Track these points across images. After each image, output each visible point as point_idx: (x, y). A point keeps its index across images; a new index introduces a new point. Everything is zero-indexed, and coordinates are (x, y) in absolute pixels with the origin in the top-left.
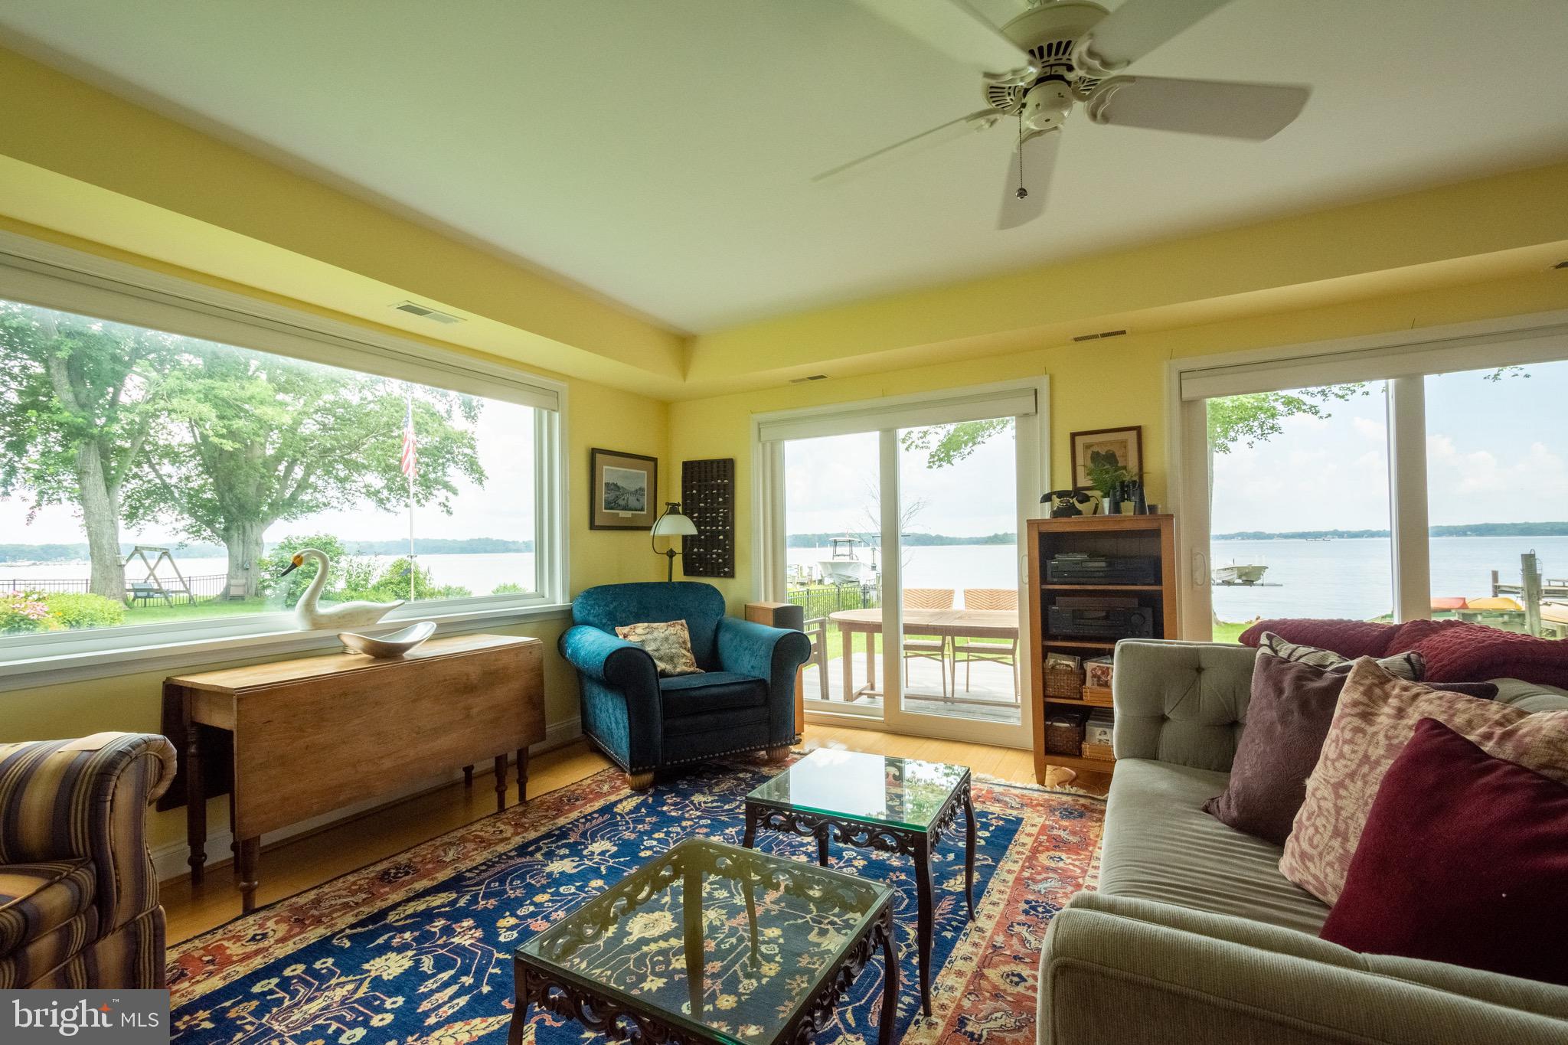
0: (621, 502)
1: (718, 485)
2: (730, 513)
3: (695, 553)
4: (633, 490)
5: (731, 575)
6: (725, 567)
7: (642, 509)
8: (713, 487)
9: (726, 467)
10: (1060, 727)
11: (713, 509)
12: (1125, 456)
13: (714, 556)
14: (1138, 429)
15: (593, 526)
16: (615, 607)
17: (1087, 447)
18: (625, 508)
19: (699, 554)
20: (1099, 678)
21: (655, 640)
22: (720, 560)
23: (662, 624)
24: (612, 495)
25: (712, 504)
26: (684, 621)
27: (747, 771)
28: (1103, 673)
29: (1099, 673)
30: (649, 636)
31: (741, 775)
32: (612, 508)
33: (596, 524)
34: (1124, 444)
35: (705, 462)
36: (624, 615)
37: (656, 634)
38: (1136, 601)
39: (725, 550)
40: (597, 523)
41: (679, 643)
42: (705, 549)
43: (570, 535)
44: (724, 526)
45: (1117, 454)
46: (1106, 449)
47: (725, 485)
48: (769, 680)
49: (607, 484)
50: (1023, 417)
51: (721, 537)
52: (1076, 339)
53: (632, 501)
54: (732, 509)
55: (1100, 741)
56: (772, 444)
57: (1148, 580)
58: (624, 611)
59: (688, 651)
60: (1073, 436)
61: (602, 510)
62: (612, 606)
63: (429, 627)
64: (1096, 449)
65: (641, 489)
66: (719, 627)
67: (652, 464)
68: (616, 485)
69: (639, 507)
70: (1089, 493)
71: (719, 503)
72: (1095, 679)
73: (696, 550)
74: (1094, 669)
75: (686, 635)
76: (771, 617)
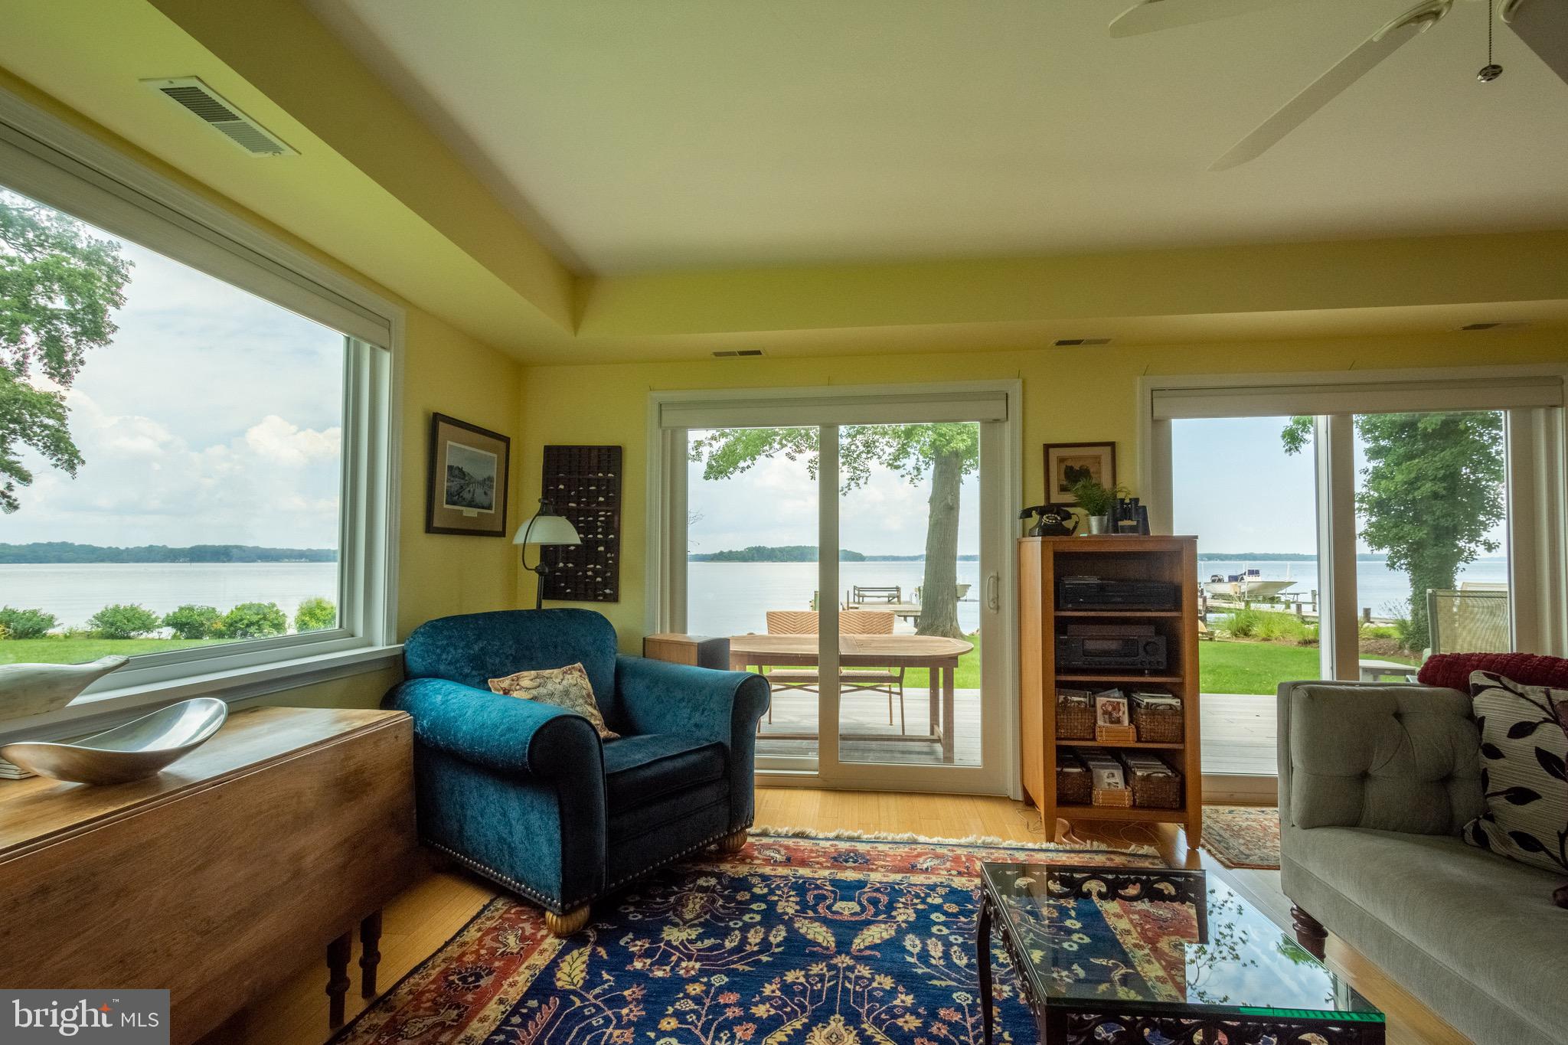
0: (467, 496)
1: (599, 480)
2: (616, 518)
3: (560, 570)
4: (481, 479)
5: (614, 598)
6: (607, 588)
7: (489, 507)
8: (589, 482)
9: (611, 457)
10: (1072, 773)
11: (588, 511)
12: (1099, 472)
13: (590, 573)
14: (1112, 445)
15: (430, 528)
16: (482, 649)
17: (1061, 460)
18: (471, 504)
19: (565, 570)
20: (1110, 714)
21: (552, 695)
22: (599, 579)
23: (556, 671)
24: (457, 483)
25: (588, 504)
26: (579, 665)
27: (707, 874)
28: (1114, 709)
29: (1110, 709)
30: (543, 691)
31: (702, 882)
32: (454, 503)
33: (435, 525)
34: (1097, 459)
35: (580, 448)
36: (497, 660)
37: (550, 686)
38: (1152, 629)
39: (606, 565)
40: (436, 523)
41: (582, 697)
42: (576, 565)
43: (399, 540)
44: (606, 535)
45: (1091, 470)
46: (1081, 463)
47: (609, 480)
48: (728, 743)
49: (450, 468)
50: (991, 424)
51: (601, 549)
52: (1060, 343)
53: (480, 497)
54: (617, 511)
55: (1109, 784)
56: (674, 432)
57: (1167, 606)
58: (497, 654)
59: (595, 708)
60: (1047, 447)
61: (442, 505)
62: (476, 648)
63: (214, 708)
64: (1069, 463)
65: (490, 479)
66: (620, 671)
67: (502, 445)
68: (460, 470)
69: (486, 504)
70: (1071, 510)
71: (599, 504)
72: (1107, 716)
73: (561, 565)
74: (1104, 705)
75: (586, 684)
76: (694, 655)
